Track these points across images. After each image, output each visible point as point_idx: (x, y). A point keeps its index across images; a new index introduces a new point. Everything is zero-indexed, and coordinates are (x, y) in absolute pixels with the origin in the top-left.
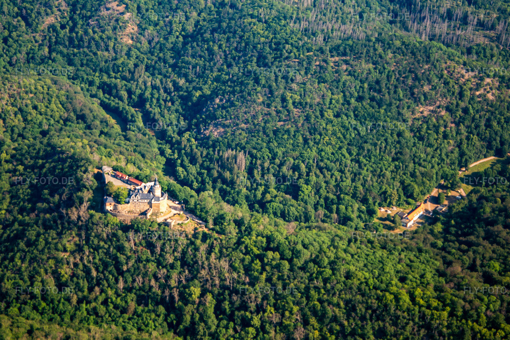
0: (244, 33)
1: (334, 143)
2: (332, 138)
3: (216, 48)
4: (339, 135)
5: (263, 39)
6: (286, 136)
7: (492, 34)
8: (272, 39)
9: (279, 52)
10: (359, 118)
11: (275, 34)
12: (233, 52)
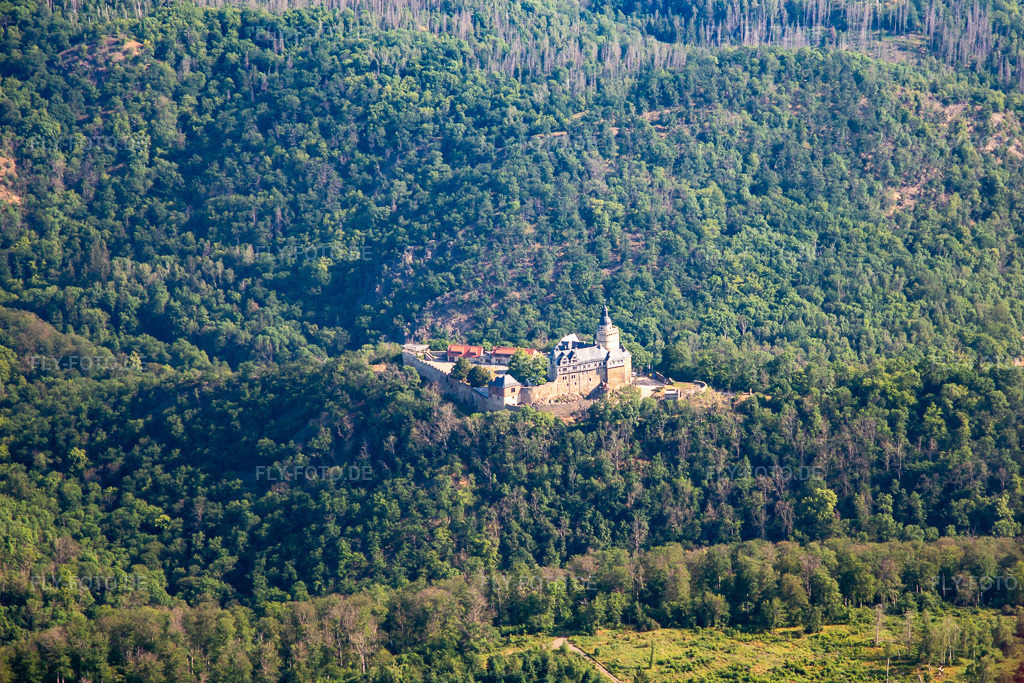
0: (367, 107)
1: (759, 287)
2: (749, 278)
3: (302, 156)
4: (761, 268)
5: (428, 111)
6: (639, 293)
7: (914, 40)
8: (453, 104)
9: (494, 128)
10: (782, 228)
11: (453, 92)
12: (358, 155)
